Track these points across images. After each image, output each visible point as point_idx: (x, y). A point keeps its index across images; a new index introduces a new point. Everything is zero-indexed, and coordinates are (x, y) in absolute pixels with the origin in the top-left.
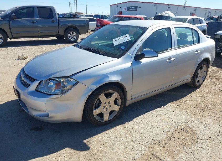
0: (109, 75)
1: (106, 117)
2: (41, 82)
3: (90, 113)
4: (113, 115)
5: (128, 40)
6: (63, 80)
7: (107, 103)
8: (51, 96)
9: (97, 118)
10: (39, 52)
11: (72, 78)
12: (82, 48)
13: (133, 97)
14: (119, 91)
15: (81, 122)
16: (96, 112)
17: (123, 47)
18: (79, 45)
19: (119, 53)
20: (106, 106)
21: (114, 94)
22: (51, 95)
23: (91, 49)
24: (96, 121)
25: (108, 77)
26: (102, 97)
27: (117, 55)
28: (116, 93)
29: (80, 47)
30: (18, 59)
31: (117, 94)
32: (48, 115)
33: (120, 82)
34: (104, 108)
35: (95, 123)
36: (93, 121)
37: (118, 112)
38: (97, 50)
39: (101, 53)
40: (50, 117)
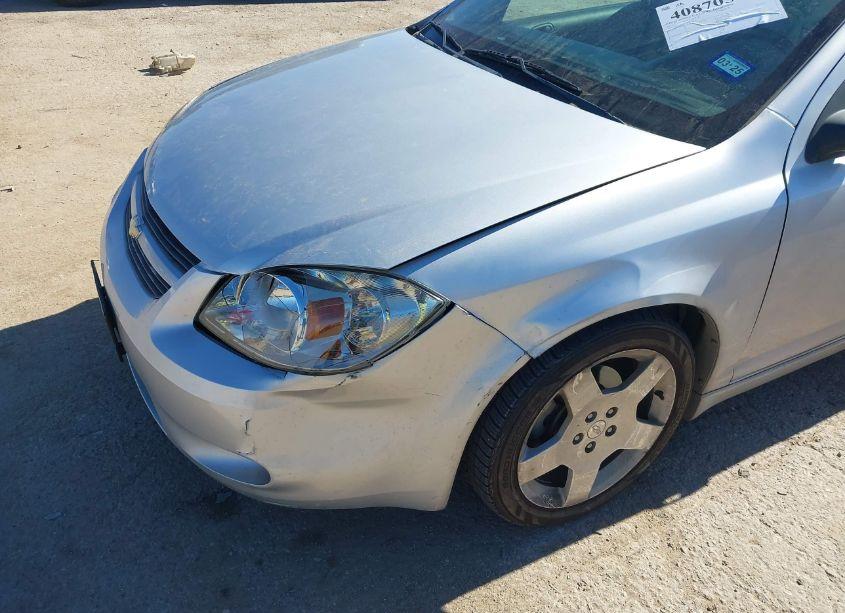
0: (640, 263)
1: (581, 487)
2: (226, 279)
3: (500, 478)
4: (620, 472)
5: (766, 19)
6: (359, 284)
7: (601, 415)
8: (279, 378)
9: (532, 493)
10: (241, 39)
11: (412, 276)
12: (458, 49)
13: (740, 373)
14: (683, 347)
15: (443, 511)
16: (535, 466)
17: (730, 65)
18: (438, 30)
19: (709, 108)
20: (591, 432)
21: (651, 368)
22: (280, 372)
23: (515, 61)
24: (525, 508)
25: (634, 271)
26: (581, 391)
27: (690, 117)
28: (660, 360)
29: (450, 42)
30: (153, 71)
31: (668, 366)
32: (264, 476)
33: (699, 304)
34: (575, 442)
35: (522, 518)
36: (512, 510)
37: (649, 454)
38: (554, 67)
39: (579, 93)
40: (277, 488)
